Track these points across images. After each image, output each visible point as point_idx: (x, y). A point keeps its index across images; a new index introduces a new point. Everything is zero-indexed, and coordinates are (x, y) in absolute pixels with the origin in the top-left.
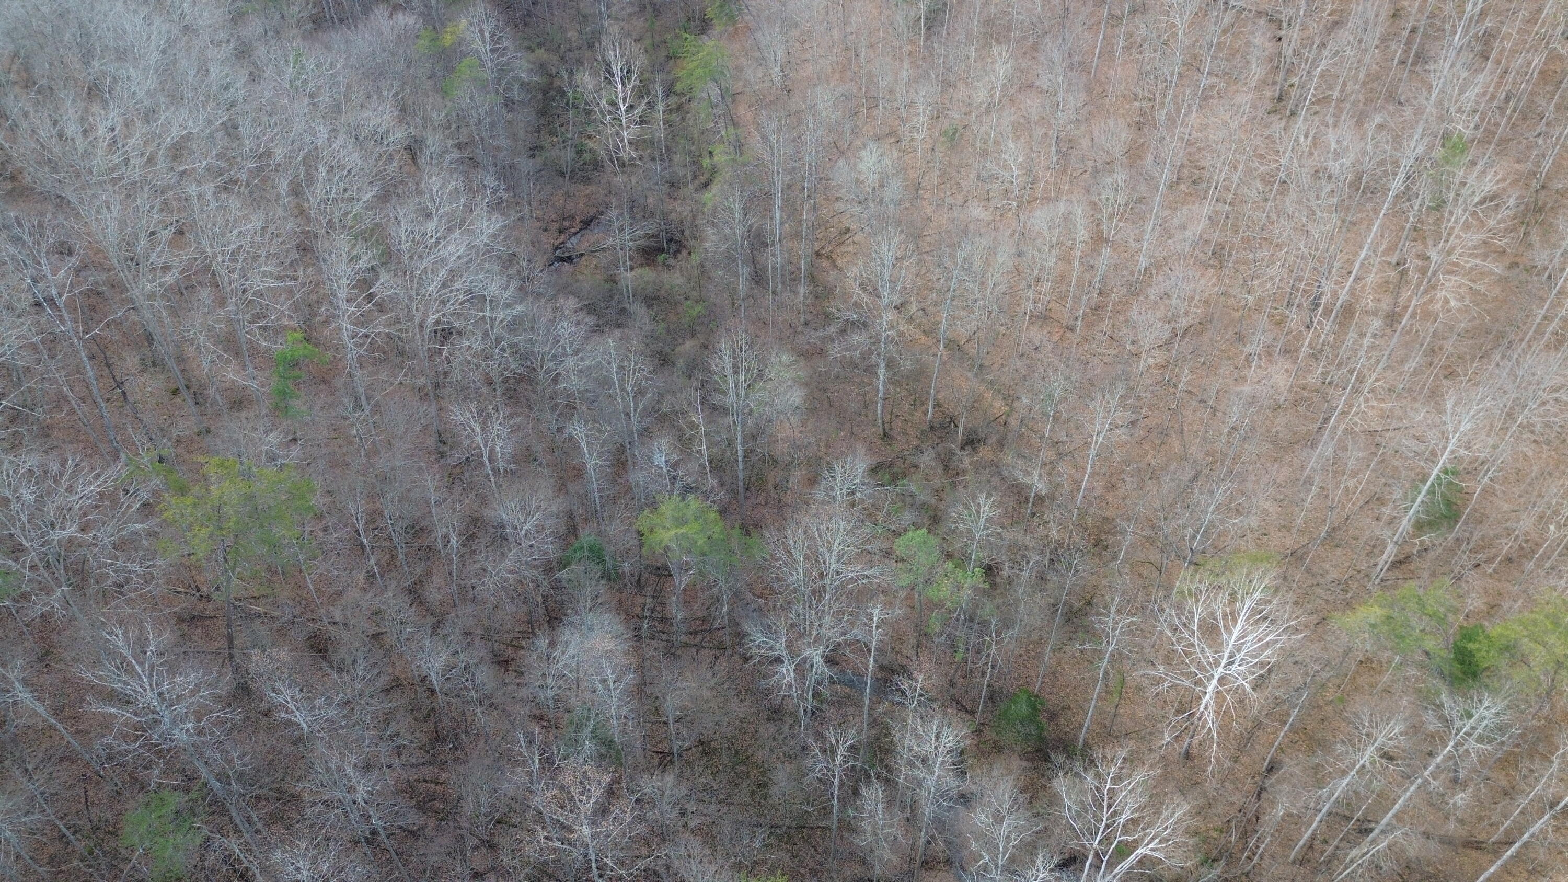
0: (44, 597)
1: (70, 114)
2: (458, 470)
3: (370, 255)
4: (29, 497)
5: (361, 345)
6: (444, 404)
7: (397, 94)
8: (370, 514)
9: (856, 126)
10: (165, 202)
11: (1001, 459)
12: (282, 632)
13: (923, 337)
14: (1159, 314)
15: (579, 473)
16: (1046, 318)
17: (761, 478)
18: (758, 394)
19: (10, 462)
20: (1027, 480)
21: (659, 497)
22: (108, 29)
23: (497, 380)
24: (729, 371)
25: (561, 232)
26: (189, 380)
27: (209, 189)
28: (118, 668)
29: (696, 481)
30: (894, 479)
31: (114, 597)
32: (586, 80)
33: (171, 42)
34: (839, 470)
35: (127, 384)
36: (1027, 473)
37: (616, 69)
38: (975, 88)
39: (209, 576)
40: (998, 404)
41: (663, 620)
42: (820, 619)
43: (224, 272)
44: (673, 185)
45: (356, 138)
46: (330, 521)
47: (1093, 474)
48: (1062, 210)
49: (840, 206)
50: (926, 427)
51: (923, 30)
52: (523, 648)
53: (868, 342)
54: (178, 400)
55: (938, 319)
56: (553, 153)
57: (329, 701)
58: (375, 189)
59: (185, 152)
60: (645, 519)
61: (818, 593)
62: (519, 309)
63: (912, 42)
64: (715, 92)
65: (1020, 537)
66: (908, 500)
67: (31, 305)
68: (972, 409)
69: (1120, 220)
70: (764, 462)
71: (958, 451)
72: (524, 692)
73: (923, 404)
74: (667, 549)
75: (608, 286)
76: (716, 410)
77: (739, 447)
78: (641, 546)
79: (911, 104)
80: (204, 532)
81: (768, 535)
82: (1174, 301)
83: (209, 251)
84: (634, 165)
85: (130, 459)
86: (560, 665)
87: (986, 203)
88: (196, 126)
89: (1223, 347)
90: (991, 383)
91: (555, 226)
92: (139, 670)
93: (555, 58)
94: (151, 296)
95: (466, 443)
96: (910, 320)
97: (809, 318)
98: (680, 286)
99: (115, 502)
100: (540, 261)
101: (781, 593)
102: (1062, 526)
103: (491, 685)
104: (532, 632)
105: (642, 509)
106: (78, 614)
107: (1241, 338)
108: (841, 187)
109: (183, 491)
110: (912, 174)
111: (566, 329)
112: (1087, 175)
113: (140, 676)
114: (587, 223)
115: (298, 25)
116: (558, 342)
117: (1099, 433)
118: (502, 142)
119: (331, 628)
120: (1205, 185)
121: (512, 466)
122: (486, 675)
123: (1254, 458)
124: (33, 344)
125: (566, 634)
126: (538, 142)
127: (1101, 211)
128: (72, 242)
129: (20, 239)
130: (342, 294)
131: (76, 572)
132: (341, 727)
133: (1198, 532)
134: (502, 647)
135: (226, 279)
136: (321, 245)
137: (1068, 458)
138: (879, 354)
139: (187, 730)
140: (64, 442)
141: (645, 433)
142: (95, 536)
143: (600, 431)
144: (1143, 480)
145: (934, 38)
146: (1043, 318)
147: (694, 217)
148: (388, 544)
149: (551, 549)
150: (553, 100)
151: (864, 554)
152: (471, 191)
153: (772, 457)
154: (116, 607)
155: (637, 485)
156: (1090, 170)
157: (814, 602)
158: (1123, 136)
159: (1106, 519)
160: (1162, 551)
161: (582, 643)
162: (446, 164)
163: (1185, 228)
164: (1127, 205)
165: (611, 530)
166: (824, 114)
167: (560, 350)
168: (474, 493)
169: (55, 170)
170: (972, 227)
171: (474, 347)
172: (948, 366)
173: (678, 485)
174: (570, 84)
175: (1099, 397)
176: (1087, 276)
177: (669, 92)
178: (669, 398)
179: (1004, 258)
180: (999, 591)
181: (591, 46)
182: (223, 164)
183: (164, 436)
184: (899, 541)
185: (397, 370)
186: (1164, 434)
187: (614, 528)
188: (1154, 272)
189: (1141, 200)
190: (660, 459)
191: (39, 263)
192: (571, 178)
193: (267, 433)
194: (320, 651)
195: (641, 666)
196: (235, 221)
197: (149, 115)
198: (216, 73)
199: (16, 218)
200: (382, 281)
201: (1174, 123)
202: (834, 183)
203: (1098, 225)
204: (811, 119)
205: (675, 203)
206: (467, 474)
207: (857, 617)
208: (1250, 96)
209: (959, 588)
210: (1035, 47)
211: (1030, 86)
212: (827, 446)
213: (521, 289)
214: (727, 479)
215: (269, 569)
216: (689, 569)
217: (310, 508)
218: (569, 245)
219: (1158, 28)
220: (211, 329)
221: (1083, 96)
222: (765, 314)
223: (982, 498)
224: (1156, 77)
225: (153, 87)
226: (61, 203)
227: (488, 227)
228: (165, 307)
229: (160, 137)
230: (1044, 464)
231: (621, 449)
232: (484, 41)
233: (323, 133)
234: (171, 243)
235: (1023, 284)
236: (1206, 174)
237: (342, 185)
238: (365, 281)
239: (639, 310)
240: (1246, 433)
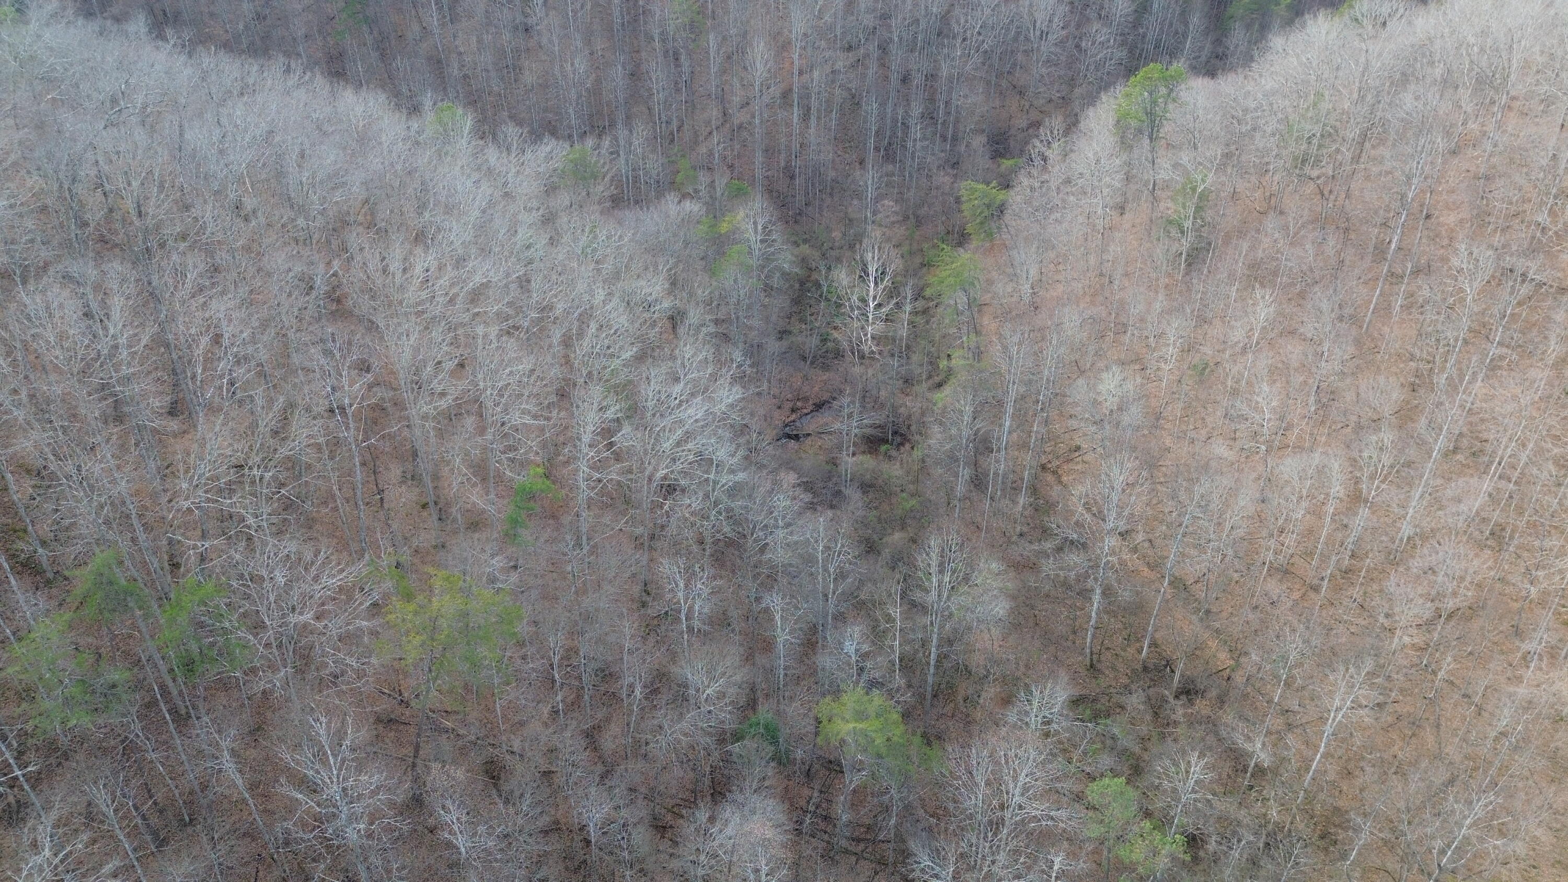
0: (270, 675)
1: (397, 253)
2: (656, 622)
3: (618, 407)
4: (281, 579)
5: (593, 488)
6: (655, 555)
7: (671, 269)
8: (567, 650)
9: (1101, 349)
10: (456, 337)
11: (1220, 717)
12: (463, 751)
13: (1146, 569)
14: (1420, 590)
15: (768, 646)
16: (1287, 572)
17: (950, 686)
18: (961, 599)
19: (275, 545)
20: (1248, 747)
21: (843, 686)
22: (444, 188)
23: (709, 540)
24: (934, 569)
25: (793, 411)
26: (438, 497)
27: (494, 331)
28: (314, 756)
29: (884, 676)
30: (1095, 717)
31: (328, 686)
32: (842, 277)
33: (491, 204)
34: (1036, 693)
35: (386, 492)
36: (1248, 739)
37: (872, 269)
38: (1232, 328)
39: (413, 683)
40: (1223, 655)
41: (826, 818)
42: (993, 854)
43: (490, 404)
44: (908, 381)
45: (628, 304)
46: (530, 650)
47: (1326, 755)
48: (1317, 461)
49: (1073, 423)
50: (1139, 667)
51: (1183, 266)
52: (682, 817)
53: (1086, 564)
54: (425, 514)
55: (1165, 554)
56: (799, 339)
57: (491, 830)
58: (635, 349)
59: (482, 298)
60: (826, 706)
61: (996, 825)
62: (741, 476)
63: (1169, 275)
64: (962, 299)
65: (1232, 809)
66: (1109, 743)
67: (326, 411)
68: (1192, 656)
69: (1383, 482)
70: (957, 670)
71: (1171, 699)
72: (675, 864)
73: (1138, 640)
74: (843, 742)
75: (829, 467)
76: (914, 607)
77: (933, 650)
78: (817, 734)
79: (1160, 336)
80: (417, 641)
81: (950, 750)
82: (1440, 579)
83: (482, 384)
84: (873, 359)
85: (372, 560)
86: (716, 843)
87: (1232, 443)
88: (496, 277)
89: (1496, 639)
90: (1217, 631)
91: (790, 405)
92: (332, 761)
93: (816, 254)
94: (425, 417)
95: (668, 596)
96: (1135, 550)
97: (1025, 529)
98: (898, 478)
99: (350, 598)
100: (770, 434)
101: (955, 816)
102: (1284, 807)
103: (645, 850)
104: (694, 802)
105: (824, 695)
106: (294, 697)
107: (1518, 632)
108: (1076, 404)
109: (409, 597)
110: (1154, 402)
111: (782, 502)
112: (1349, 429)
113: (331, 769)
114: (819, 406)
115: (599, 203)
116: (772, 513)
117: (1338, 709)
118: (756, 322)
119: (508, 757)
120: (1486, 459)
121: (706, 628)
122: (641, 837)
123: (1526, 773)
124: (319, 444)
125: (727, 812)
126: (788, 328)
127: (1361, 469)
128: (371, 360)
129: (331, 352)
130: (586, 438)
131: (303, 657)
132: (496, 860)
133: (1449, 846)
134: (663, 811)
135: (491, 411)
136: (578, 393)
137: (1299, 731)
138: (1096, 579)
139: (359, 831)
140: (322, 535)
141: (840, 618)
142: (326, 626)
143: (796, 608)
144: (1385, 773)
145: (1194, 274)
146: (1285, 572)
147: (923, 414)
148: (577, 683)
149: (726, 716)
150: (809, 291)
151: (1051, 792)
152: (720, 362)
153: (966, 667)
154: (328, 696)
155: (823, 669)
156: (1353, 424)
157: (990, 834)
158: (1395, 396)
159: (1337, 809)
160: (1402, 860)
161: (741, 824)
162: (701, 337)
163: (1460, 501)
164: (1392, 467)
165: (790, 710)
166: (1070, 333)
167: (772, 521)
168: (666, 647)
169: (373, 298)
170: (1213, 464)
171: (693, 505)
172: (1171, 605)
173: (865, 677)
174: (827, 278)
175: (1342, 668)
176: (1340, 535)
177: (919, 295)
178: (869, 586)
179: (1245, 501)
180: (1201, 867)
181: (852, 247)
182: (511, 312)
183: (405, 544)
184: (1094, 786)
185: (620, 516)
186: (1416, 724)
187: (793, 709)
188: (1419, 542)
189: (1409, 464)
190: (850, 647)
191: (341, 376)
192: (812, 363)
193: (493, 556)
194: (493, 778)
195: (796, 864)
196: (509, 361)
197: (460, 262)
198: (523, 234)
199: (333, 334)
200: (623, 432)
201: (1455, 389)
202: (1070, 400)
203: (1356, 483)
204: (1055, 336)
205: (907, 398)
206: (663, 628)
207: (1035, 861)
208: (1547, 372)
209: (1156, 853)
210: (1302, 295)
211: (1292, 333)
212: (1027, 666)
213: (746, 458)
214: (915, 682)
215: (466, 687)
216: (863, 769)
217: (515, 634)
218: (798, 424)
219: (1443, 291)
220: (467, 454)
221: (1351, 349)
222: (979, 519)
223: (1194, 757)
224: (1438, 340)
225: (468, 240)
226: (372, 327)
227: (728, 397)
228: (434, 428)
229: (464, 281)
230: (1269, 733)
231: (814, 629)
232: (756, 232)
233: (600, 295)
234: (452, 373)
235: (1264, 533)
236: (1489, 448)
237: (606, 341)
238: (609, 430)
239: (854, 495)
240: (1517, 741)
